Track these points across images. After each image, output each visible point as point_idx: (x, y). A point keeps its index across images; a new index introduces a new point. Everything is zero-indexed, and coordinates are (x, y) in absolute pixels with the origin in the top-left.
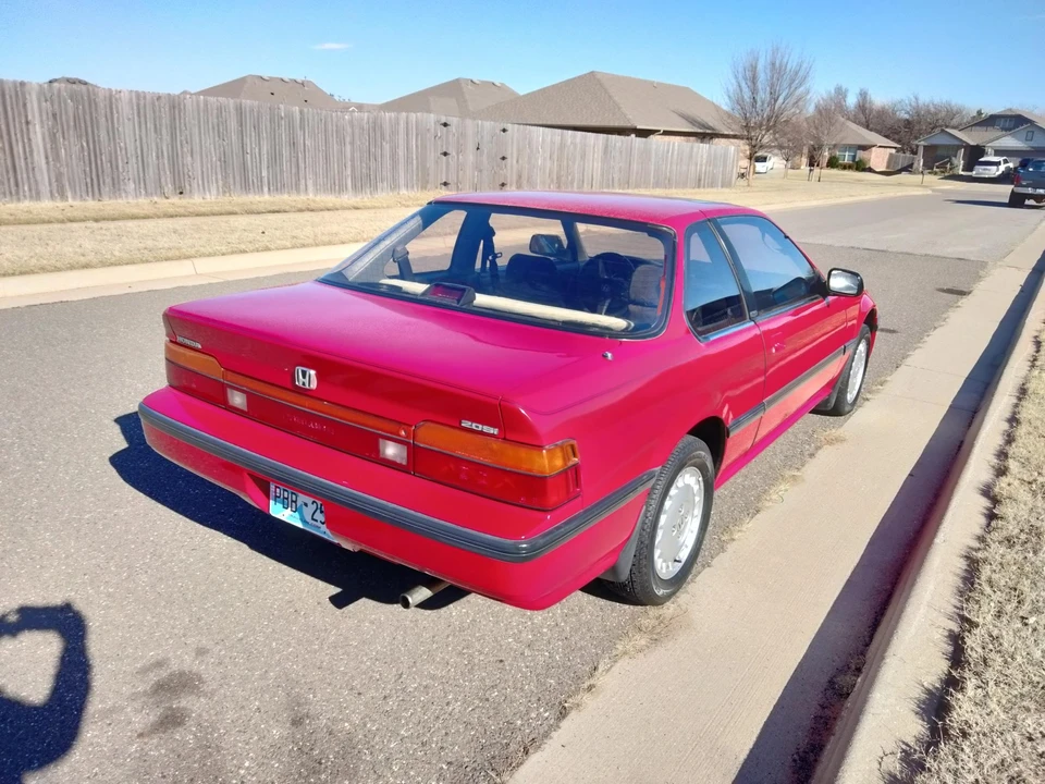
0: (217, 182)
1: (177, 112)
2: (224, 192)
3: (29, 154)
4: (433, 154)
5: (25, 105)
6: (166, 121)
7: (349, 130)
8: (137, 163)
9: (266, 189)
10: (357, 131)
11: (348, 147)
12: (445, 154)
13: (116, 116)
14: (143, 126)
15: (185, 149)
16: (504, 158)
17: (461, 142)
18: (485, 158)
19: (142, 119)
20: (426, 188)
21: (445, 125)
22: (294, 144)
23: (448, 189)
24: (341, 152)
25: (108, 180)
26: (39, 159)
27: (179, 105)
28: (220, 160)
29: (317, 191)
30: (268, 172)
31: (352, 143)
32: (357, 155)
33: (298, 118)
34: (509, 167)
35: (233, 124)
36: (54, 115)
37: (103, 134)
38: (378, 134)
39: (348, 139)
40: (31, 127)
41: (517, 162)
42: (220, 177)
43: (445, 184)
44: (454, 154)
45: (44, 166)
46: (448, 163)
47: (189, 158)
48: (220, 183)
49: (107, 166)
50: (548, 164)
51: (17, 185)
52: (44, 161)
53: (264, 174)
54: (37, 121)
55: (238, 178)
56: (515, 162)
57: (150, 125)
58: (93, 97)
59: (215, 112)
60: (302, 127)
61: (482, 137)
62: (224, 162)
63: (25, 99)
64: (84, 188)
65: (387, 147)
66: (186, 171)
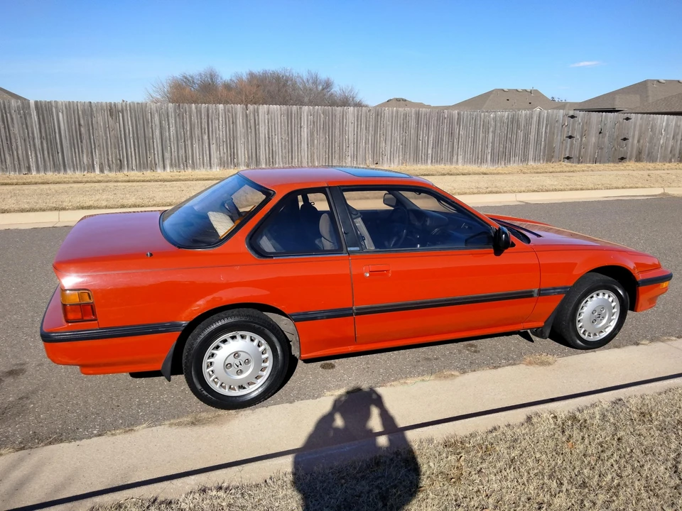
0: (399, 157)
1: (379, 117)
2: (402, 163)
3: (300, 143)
4: (559, 137)
5: (301, 118)
6: (372, 123)
7: (493, 123)
8: (354, 147)
9: (429, 161)
10: (498, 125)
11: (491, 135)
12: (570, 137)
13: (345, 121)
14: (359, 126)
15: (382, 139)
16: (625, 139)
17: (585, 128)
18: (606, 139)
19: (359, 123)
20: (550, 162)
21: (573, 117)
22: (451, 134)
23: (570, 162)
24: (485, 138)
25: (337, 156)
26: (304, 146)
27: (381, 113)
28: (402, 144)
29: (464, 162)
30: (432, 150)
31: (494, 132)
32: (497, 139)
33: (456, 117)
34: (630, 145)
35: (413, 123)
36: (314, 122)
37: (337, 131)
38: (515, 125)
39: (491, 129)
40: (302, 129)
41: (639, 141)
42: (401, 154)
43: (568, 158)
44: (578, 137)
45: (306, 149)
46: (572, 144)
47: (384, 144)
48: (401, 158)
49: (337, 148)
50: (671, 143)
51: (292, 159)
52: (306, 146)
53: (430, 152)
54: (306, 126)
55: (412, 155)
56: (636, 141)
57: (363, 126)
58: (334, 112)
59: (402, 117)
60: (459, 123)
61: (605, 124)
62: (405, 145)
63: (301, 115)
64: (324, 160)
65: (521, 134)
66: (381, 151)
